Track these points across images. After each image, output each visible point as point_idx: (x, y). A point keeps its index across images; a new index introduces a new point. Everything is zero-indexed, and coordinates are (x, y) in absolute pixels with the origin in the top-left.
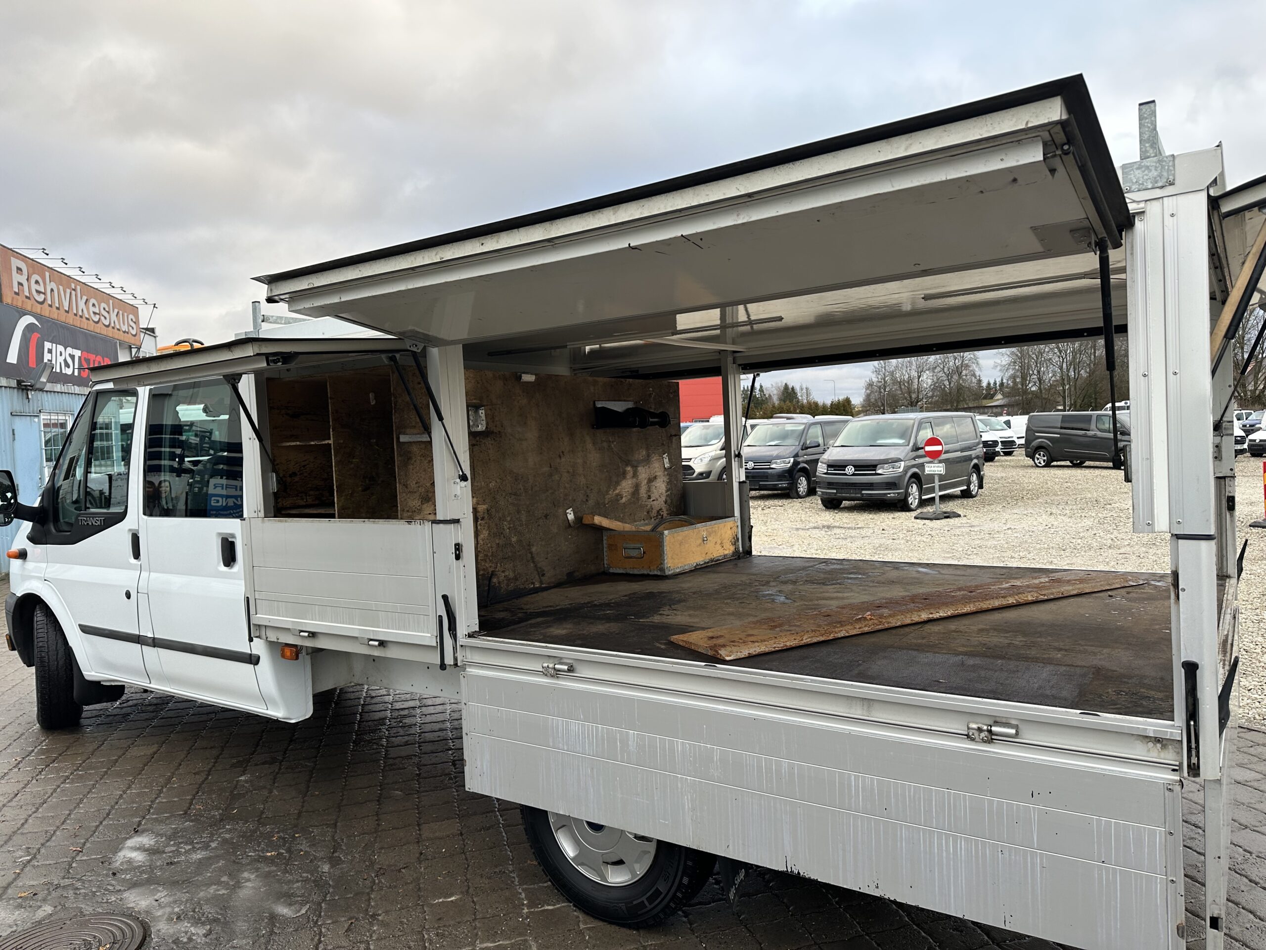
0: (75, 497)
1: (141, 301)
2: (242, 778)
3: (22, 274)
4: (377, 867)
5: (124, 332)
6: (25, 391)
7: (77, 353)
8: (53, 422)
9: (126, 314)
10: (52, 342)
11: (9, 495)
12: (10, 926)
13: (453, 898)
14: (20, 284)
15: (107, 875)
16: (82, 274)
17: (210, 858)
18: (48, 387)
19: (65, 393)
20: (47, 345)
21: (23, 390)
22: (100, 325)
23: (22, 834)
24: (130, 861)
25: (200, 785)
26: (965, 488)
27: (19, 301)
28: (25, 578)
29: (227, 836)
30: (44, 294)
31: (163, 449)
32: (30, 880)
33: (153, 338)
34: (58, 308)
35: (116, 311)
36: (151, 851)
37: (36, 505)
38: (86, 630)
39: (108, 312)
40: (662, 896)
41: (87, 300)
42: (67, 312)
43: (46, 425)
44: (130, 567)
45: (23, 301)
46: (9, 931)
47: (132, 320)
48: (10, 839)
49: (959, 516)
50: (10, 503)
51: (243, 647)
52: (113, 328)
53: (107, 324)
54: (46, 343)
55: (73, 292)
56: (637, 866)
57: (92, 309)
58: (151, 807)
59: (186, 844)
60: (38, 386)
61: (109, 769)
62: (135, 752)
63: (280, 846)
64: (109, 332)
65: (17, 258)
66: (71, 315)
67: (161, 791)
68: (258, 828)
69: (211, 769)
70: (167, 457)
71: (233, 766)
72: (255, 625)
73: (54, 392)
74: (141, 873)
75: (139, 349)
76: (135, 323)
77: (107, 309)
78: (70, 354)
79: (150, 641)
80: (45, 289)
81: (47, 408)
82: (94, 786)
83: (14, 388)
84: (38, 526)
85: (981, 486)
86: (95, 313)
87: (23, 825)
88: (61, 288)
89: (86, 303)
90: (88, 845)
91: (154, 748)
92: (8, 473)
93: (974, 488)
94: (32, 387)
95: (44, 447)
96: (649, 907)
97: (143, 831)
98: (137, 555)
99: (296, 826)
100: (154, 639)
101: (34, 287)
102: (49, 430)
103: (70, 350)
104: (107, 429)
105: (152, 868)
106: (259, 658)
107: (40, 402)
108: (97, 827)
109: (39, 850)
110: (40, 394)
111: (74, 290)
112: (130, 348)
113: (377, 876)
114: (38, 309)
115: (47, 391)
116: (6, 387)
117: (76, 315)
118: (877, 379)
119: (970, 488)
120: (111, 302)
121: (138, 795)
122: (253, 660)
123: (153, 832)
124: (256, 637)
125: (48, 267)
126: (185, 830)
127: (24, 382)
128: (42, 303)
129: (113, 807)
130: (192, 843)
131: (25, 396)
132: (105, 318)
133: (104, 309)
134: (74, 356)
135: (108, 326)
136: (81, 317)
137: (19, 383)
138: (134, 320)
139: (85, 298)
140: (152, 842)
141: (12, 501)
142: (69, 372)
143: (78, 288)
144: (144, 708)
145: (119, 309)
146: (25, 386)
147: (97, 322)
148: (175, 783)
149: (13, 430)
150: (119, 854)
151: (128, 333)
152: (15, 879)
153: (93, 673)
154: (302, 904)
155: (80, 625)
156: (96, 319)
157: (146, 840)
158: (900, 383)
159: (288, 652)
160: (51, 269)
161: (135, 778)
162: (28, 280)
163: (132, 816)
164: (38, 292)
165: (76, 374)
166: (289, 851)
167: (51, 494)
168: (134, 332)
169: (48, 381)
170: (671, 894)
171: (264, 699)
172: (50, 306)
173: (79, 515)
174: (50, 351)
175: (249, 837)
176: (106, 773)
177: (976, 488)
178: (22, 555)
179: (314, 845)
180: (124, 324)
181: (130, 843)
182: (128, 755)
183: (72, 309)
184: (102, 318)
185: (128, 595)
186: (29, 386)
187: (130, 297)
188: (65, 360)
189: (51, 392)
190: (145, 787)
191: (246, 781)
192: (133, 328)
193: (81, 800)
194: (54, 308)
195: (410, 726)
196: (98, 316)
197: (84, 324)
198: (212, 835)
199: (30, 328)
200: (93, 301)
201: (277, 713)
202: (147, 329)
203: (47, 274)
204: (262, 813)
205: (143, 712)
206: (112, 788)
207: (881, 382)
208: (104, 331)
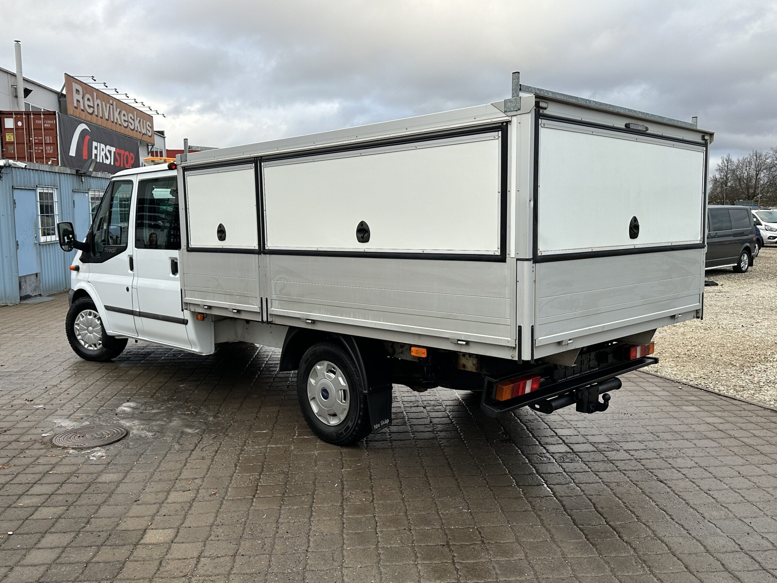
0: (103, 238)
1: (155, 113)
2: (182, 386)
3: (79, 94)
4: (234, 420)
5: (144, 134)
6: (80, 177)
7: (113, 149)
8: (96, 196)
9: (145, 121)
10: (98, 142)
11: (71, 236)
12: (72, 426)
13: (264, 432)
14: (78, 101)
15: (113, 415)
16: (117, 93)
17: (160, 412)
18: (94, 174)
19: (104, 178)
20: (95, 144)
21: (79, 176)
22: (128, 129)
23: (77, 398)
24: (124, 411)
25: (161, 387)
26: (736, 264)
27: (77, 113)
28: (79, 281)
29: (169, 406)
30: (93, 107)
31: (145, 214)
32: (79, 414)
33: (163, 138)
34: (101, 118)
35: (138, 119)
36: (134, 408)
37: (84, 242)
38: (108, 308)
39: (133, 120)
40: (350, 429)
41: (120, 111)
42: (107, 120)
43: (92, 198)
44: (129, 275)
45: (80, 113)
46: (71, 428)
47: (149, 125)
48: (72, 399)
49: (717, 285)
50: (71, 241)
51: (180, 315)
52: (137, 131)
53: (133, 128)
54: (94, 142)
55: (111, 106)
56: (341, 416)
57: (123, 118)
58: (136, 393)
59: (150, 407)
60: (88, 174)
61: (118, 378)
62: (131, 372)
63: (193, 411)
64: (134, 134)
65: (76, 83)
66: (109, 122)
67: (142, 388)
68: (184, 404)
69: (167, 382)
70: (147, 218)
71: (179, 381)
72: (185, 303)
73: (97, 177)
74: (128, 415)
75: (153, 145)
76: (151, 127)
77: (133, 118)
78: (108, 150)
79: (138, 313)
80: (94, 104)
81: (93, 188)
82: (110, 384)
83: (74, 175)
84: (85, 252)
85: (751, 264)
86: (125, 121)
87: (77, 395)
88: (104, 103)
89: (119, 114)
90: (106, 404)
91: (141, 371)
92: (71, 224)
93: (744, 265)
94: (85, 175)
95: (91, 212)
96: (345, 434)
97: (131, 401)
98: (132, 268)
99: (203, 404)
100: (140, 312)
101: (87, 103)
102: (93, 201)
103: (108, 147)
104: (128, 201)
105: (133, 414)
106: (187, 321)
107: (89, 184)
108: (110, 399)
109: (84, 404)
110: (88, 178)
111: (112, 105)
112: (148, 146)
113: (233, 423)
114: (89, 118)
115: (93, 177)
116: (70, 174)
117: (113, 122)
118: (719, 176)
119: (740, 265)
120: (135, 112)
121: (130, 388)
122: (184, 322)
123: (136, 402)
124: (185, 309)
125: (96, 89)
126: (151, 402)
127: (80, 171)
128: (91, 114)
129: (118, 392)
130: (153, 407)
131: (80, 179)
132: (132, 124)
133: (131, 118)
134: (111, 151)
135: (133, 130)
136: (116, 123)
137: (77, 171)
138: (150, 126)
139: (118, 110)
140: (135, 405)
141: (72, 240)
142: (107, 162)
143: (115, 103)
144: (138, 356)
145: (141, 118)
146: (81, 173)
147: (126, 127)
148: (149, 385)
149: (74, 201)
150: (119, 408)
151: (146, 135)
152: (74, 413)
153: (111, 332)
154: (197, 429)
155: (105, 306)
156: (126, 125)
157: (132, 404)
158: (740, 180)
159: (199, 317)
160: (97, 90)
161: (130, 382)
162: (83, 98)
163: (127, 396)
164: (89, 106)
165: (112, 164)
166: (197, 412)
167: (91, 236)
168: (150, 134)
169: (94, 170)
170: (353, 428)
171: (190, 343)
172: (97, 116)
173: (104, 247)
174: (96, 148)
175: (179, 407)
176: (116, 379)
177: (747, 266)
178: (77, 269)
179: (208, 411)
180: (144, 128)
181: (124, 405)
182: (128, 373)
183: (111, 118)
184: (130, 124)
185: (128, 289)
186: (83, 173)
187: (148, 109)
188: (105, 154)
189: (95, 177)
190: (134, 386)
191: (183, 387)
192: (149, 131)
193: (104, 389)
194: (99, 117)
195: (272, 371)
196: (127, 123)
197: (118, 129)
198: (162, 405)
199: (84, 132)
200: (123, 112)
201: (196, 350)
202: (159, 132)
203: (95, 94)
204: (188, 399)
205: (137, 357)
206: (119, 385)
207: (723, 178)
208: (131, 134)
